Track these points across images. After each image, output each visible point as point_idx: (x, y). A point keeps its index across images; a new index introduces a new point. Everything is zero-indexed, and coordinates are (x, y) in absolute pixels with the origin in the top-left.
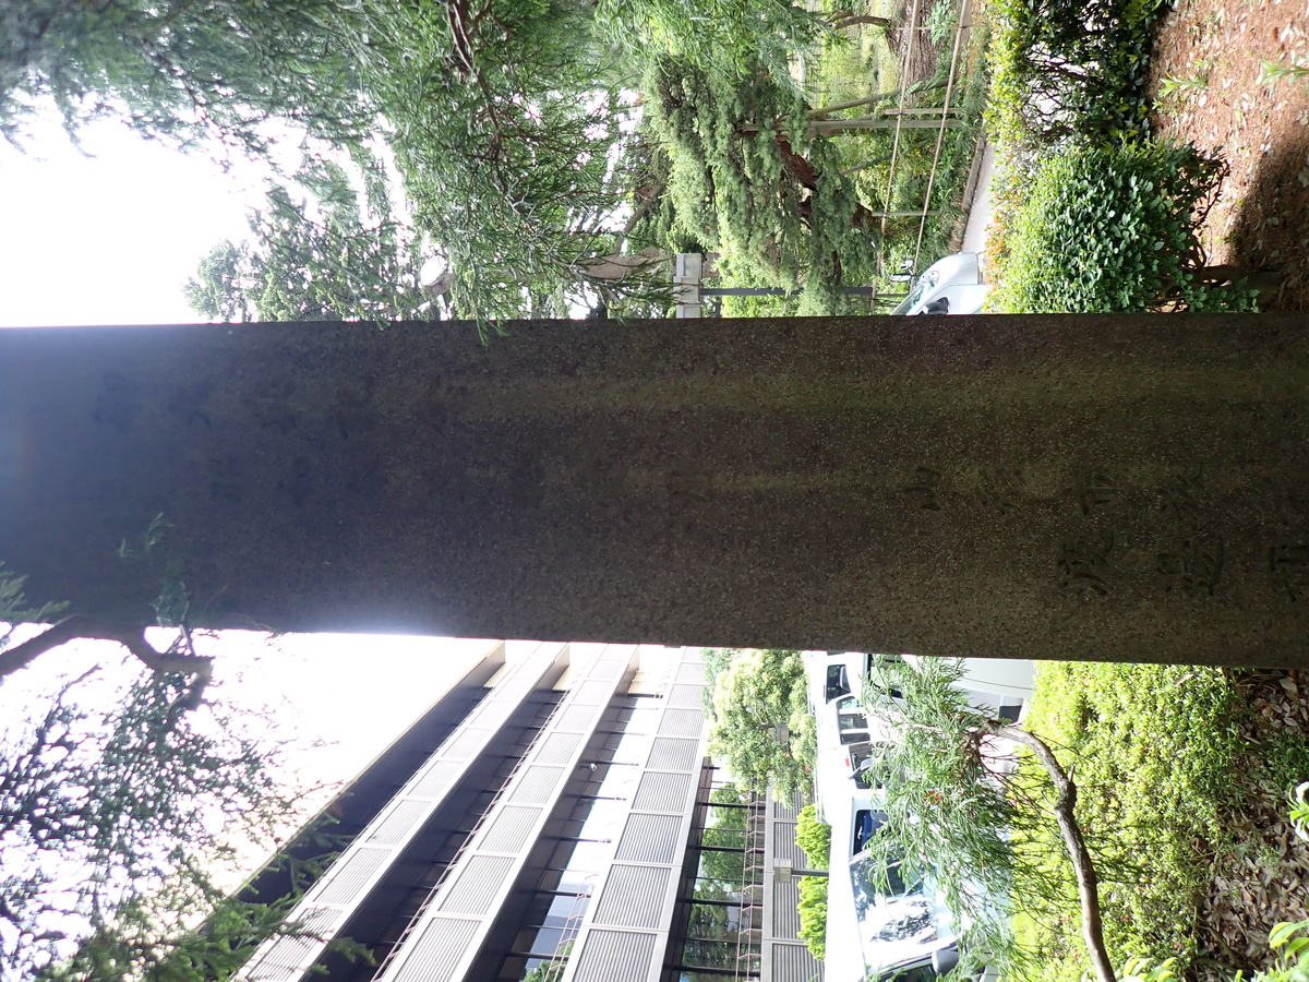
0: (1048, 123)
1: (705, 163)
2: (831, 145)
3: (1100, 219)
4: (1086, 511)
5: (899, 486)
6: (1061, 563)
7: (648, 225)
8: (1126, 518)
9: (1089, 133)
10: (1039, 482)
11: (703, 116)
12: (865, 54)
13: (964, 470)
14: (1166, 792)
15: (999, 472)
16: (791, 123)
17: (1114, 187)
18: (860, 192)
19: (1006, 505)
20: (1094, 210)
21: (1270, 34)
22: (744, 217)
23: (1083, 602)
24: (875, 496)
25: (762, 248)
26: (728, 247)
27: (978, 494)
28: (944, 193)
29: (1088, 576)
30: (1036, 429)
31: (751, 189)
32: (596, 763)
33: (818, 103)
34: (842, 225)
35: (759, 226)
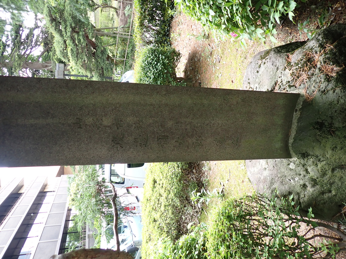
0: (148, 40)
1: (64, 38)
2: (100, 38)
3: (153, 64)
4: (118, 128)
5: (71, 123)
6: (112, 141)
7: (48, 54)
8: (127, 130)
9: (157, 44)
10: (107, 122)
11: (63, 25)
12: (111, 16)
13: (88, 119)
14: (169, 198)
15: (97, 119)
16: (88, 31)
17: (157, 57)
18: (109, 52)
19: (99, 127)
20: (152, 62)
21: (190, 26)
22: (76, 55)
23: (118, 150)
24: (65, 125)
25: (81, 64)
26: (72, 63)
27: (92, 124)
28: (130, 55)
29: (119, 144)
30: (106, 109)
31: (78, 47)
32: (33, 213)
33: (98, 27)
34: (104, 60)
35: (80, 58)
